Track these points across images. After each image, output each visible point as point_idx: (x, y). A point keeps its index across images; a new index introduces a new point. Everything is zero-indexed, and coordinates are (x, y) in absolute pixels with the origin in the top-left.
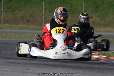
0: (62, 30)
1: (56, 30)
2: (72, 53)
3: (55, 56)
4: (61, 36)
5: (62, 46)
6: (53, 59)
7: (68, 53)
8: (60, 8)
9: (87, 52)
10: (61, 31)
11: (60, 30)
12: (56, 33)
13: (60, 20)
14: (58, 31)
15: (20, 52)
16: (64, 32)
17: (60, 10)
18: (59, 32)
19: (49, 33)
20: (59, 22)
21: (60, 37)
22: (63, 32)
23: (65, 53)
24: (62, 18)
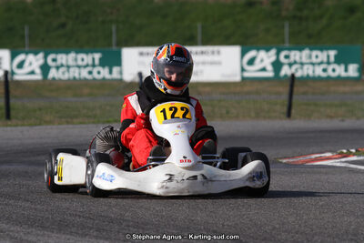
0: (182, 109)
1: (164, 111)
2: (215, 176)
3: (167, 188)
4: (179, 127)
5: (184, 157)
6: (162, 194)
7: (203, 175)
8: (165, 47)
9: (259, 170)
10: (180, 114)
11: (176, 109)
12: (165, 118)
13: (169, 82)
14: (169, 114)
15: (60, 179)
16: (187, 116)
17: (166, 54)
18: (173, 116)
19: (142, 121)
20: (165, 89)
21: (178, 131)
22: (184, 116)
23: (195, 177)
24: (174, 77)
